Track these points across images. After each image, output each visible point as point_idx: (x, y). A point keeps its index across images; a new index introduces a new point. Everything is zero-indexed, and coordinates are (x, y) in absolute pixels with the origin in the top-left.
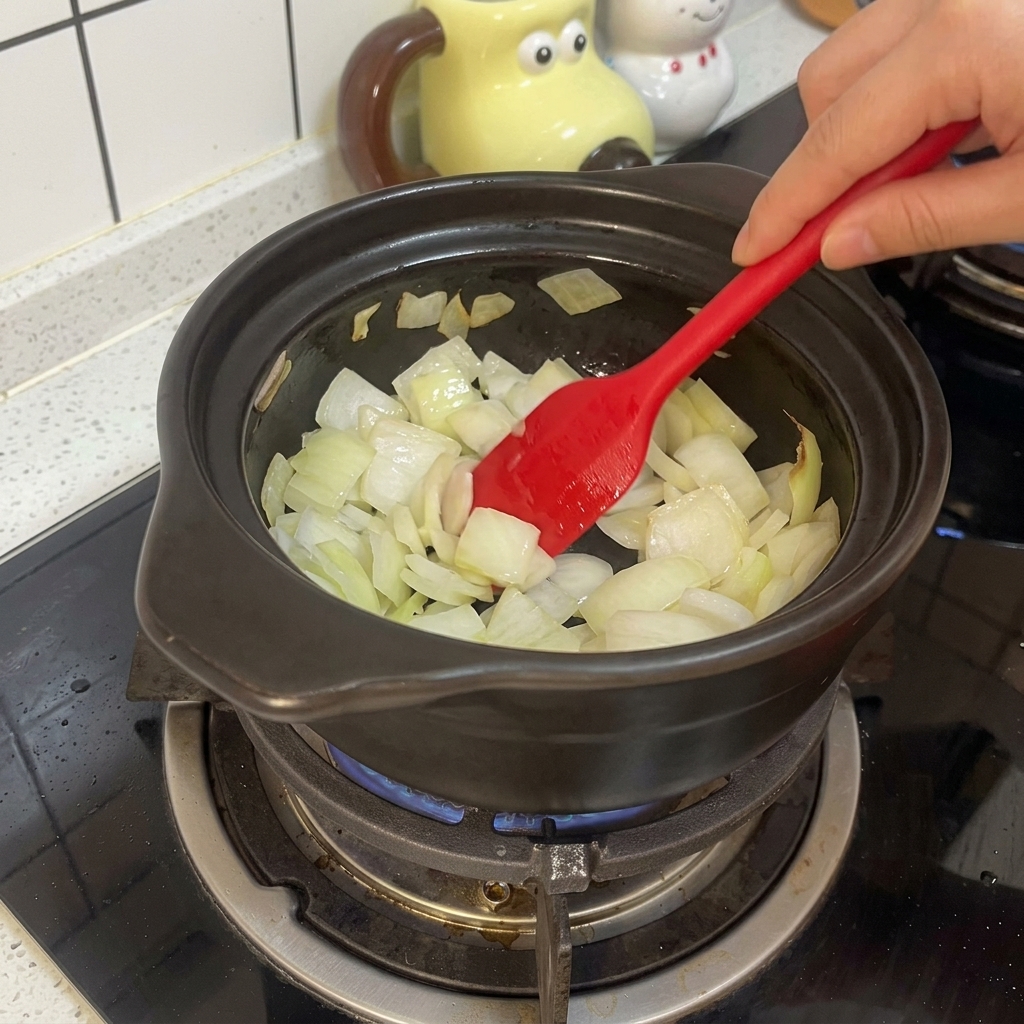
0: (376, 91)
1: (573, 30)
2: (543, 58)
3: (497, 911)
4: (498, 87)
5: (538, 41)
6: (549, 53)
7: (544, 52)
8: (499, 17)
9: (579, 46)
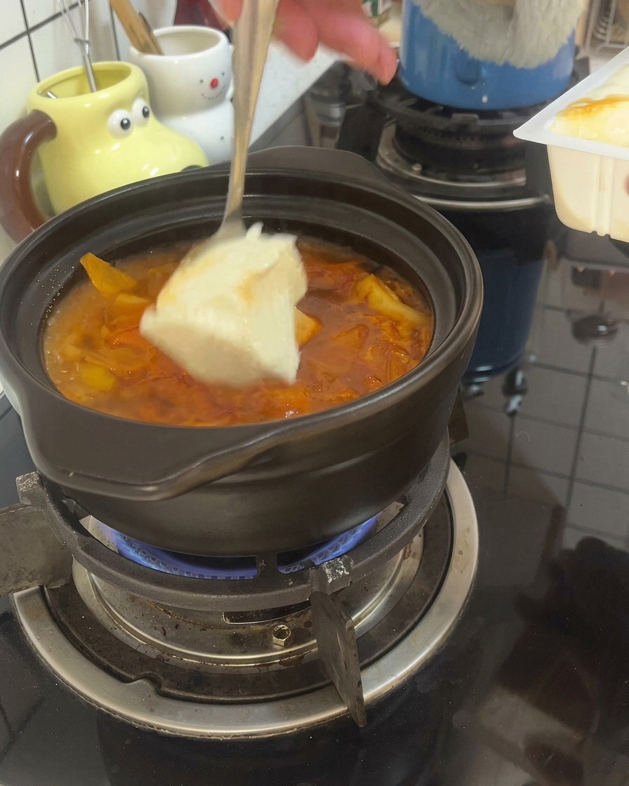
0: (18, 173)
1: (139, 105)
2: (125, 125)
3: (286, 645)
4: (98, 152)
5: (119, 115)
6: (129, 122)
7: (125, 122)
8: (88, 105)
9: (146, 114)
